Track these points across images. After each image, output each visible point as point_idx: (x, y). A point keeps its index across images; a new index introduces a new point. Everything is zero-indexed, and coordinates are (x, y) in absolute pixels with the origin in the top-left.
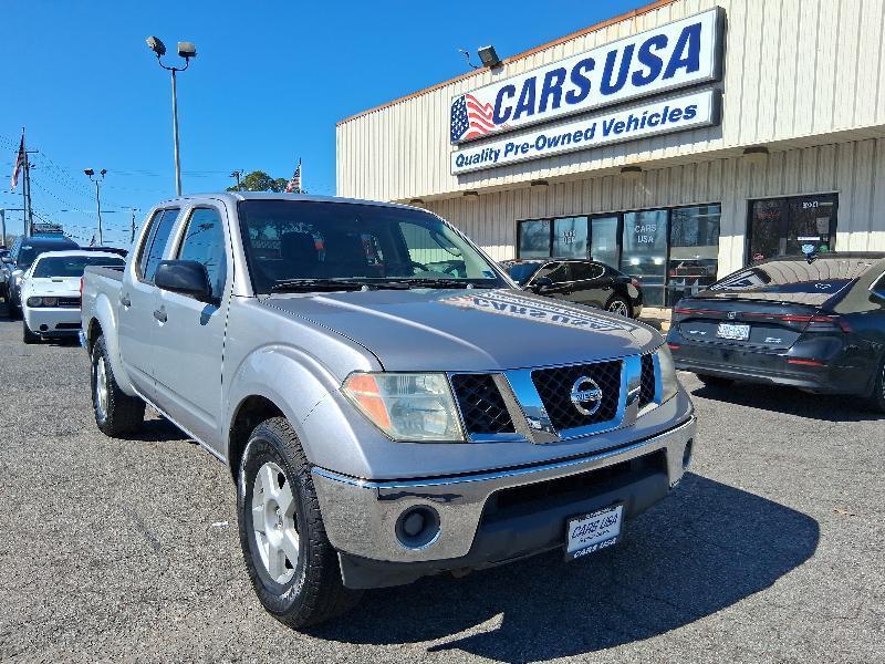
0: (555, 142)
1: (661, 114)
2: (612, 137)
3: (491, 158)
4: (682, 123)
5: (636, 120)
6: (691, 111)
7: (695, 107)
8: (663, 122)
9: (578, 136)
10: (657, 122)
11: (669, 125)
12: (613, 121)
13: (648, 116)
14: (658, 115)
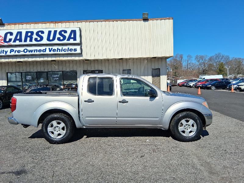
0: (31, 51)
1: (67, 49)
2: (52, 52)
3: (3, 53)
4: (73, 52)
5: (60, 50)
6: (75, 50)
7: (76, 49)
8: (68, 51)
9: (40, 51)
10: (66, 51)
11: (69, 52)
12: (52, 48)
13: (63, 49)
14: (66, 49)
